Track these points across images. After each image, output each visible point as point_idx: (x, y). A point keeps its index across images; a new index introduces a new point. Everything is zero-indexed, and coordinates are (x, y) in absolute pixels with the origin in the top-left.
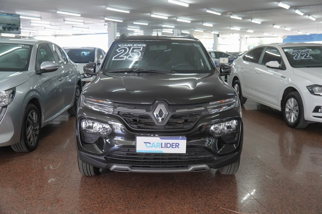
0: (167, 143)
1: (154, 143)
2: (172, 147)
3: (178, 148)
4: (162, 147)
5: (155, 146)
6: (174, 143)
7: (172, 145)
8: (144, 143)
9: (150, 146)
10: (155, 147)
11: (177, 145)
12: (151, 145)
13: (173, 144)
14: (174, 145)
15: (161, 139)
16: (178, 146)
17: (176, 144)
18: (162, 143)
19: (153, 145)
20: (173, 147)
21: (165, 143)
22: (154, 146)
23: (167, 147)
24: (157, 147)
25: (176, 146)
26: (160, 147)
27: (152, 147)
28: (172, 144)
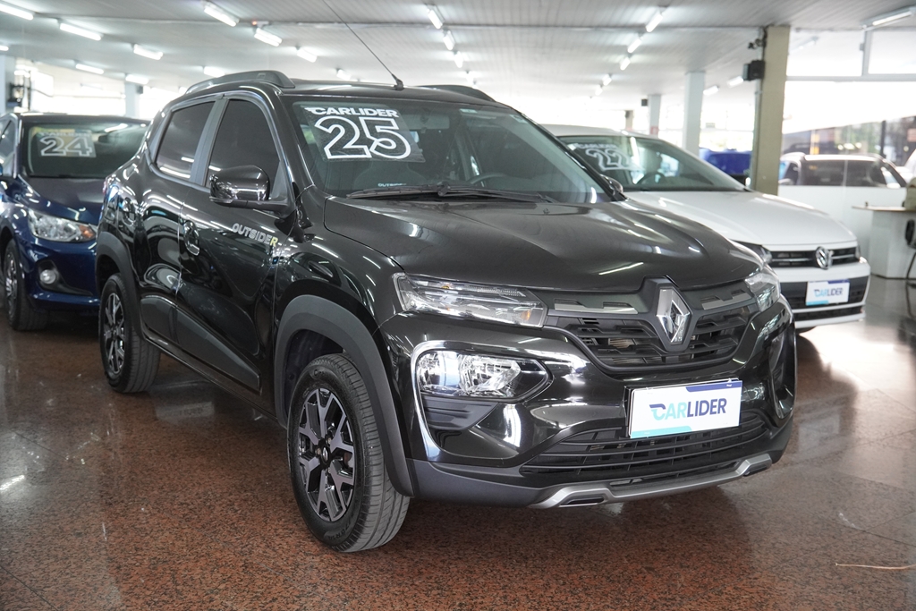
0: (702, 402)
1: (672, 405)
2: (712, 413)
3: (724, 412)
4: (689, 415)
5: (673, 415)
6: (716, 400)
7: (713, 407)
8: (652, 406)
9: (664, 415)
10: (675, 417)
11: (722, 405)
12: (665, 411)
13: (715, 404)
14: (715, 406)
15: (690, 390)
16: (723, 407)
17: (721, 400)
18: (690, 403)
19: (671, 412)
20: (715, 410)
21: (697, 402)
22: (671, 415)
23: (701, 414)
24: (678, 417)
25: (720, 406)
26: (684, 416)
27: (666, 418)
28: (713, 401)
